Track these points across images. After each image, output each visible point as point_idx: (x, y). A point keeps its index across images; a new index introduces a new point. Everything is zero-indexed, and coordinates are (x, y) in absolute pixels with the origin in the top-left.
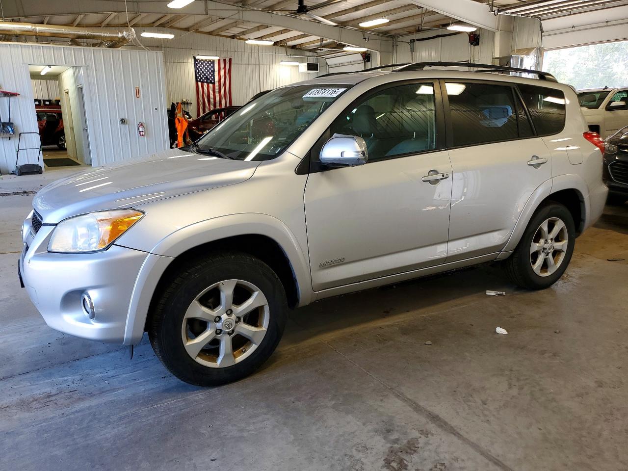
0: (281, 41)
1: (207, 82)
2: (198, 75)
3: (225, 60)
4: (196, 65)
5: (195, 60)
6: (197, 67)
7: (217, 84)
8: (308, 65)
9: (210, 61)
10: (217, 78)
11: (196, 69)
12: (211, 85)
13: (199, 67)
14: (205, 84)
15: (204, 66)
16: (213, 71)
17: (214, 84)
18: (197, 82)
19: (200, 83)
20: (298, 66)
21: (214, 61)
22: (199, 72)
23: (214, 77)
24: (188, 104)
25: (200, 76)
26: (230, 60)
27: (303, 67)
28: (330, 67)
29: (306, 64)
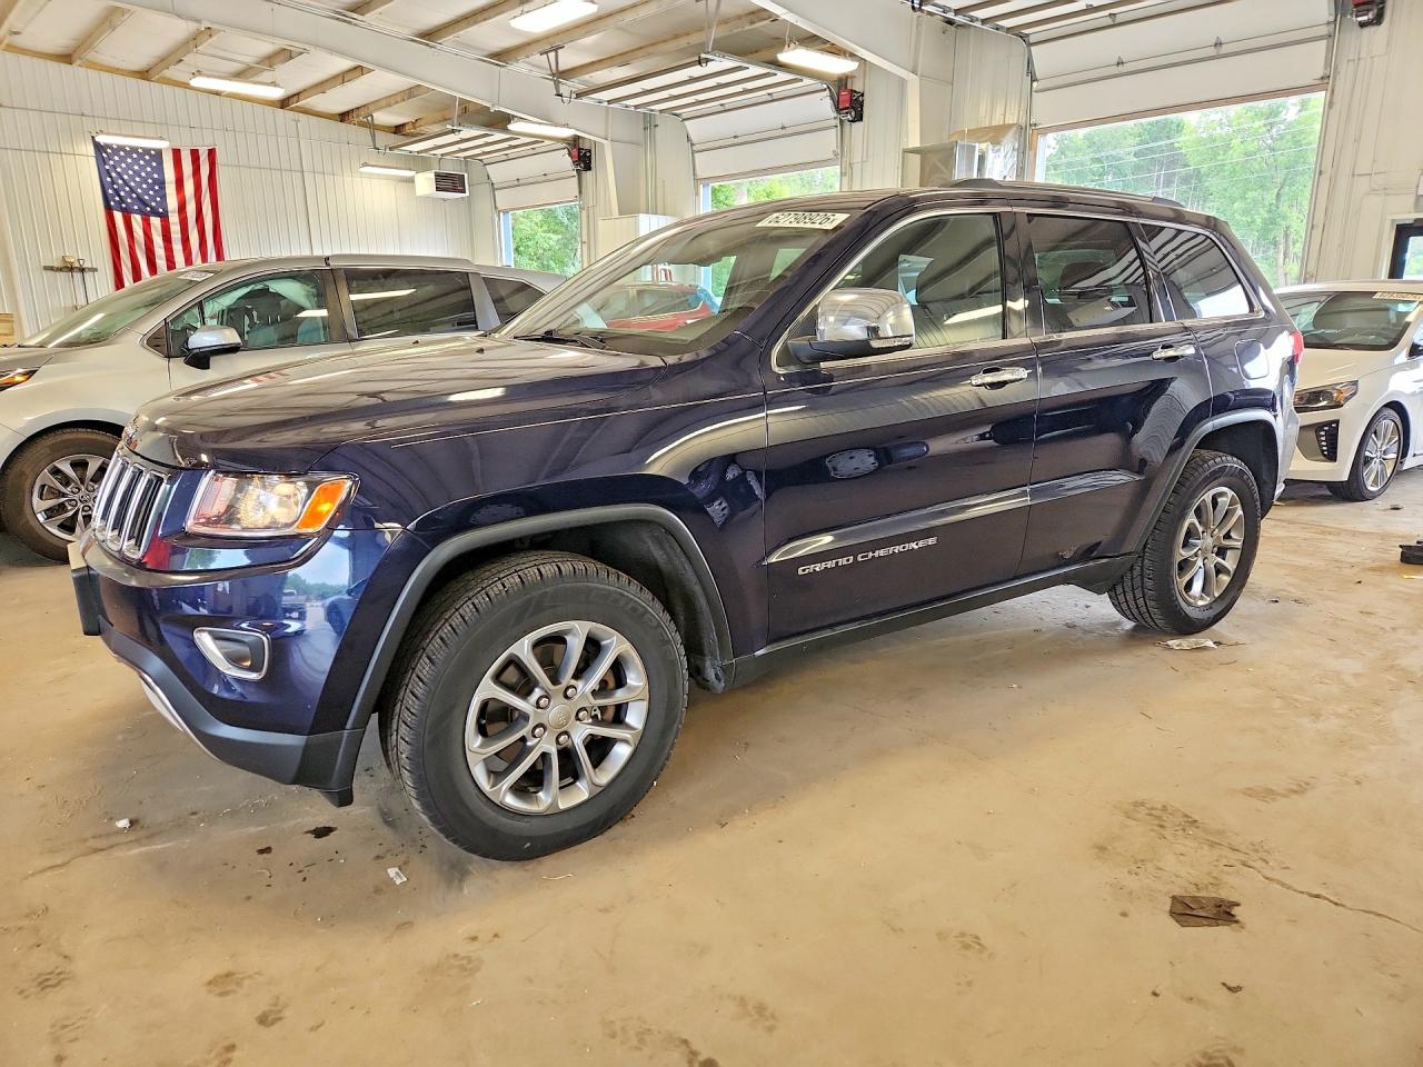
0: (358, 108)
1: (140, 212)
2: (110, 191)
3: (195, 154)
4: (101, 162)
5: (99, 148)
6: (107, 167)
7: (174, 219)
8: (437, 175)
9: (147, 151)
10: (172, 202)
11: (103, 174)
12: (155, 221)
13: (114, 167)
14: (137, 220)
15: (129, 167)
16: (162, 183)
17: (164, 217)
18: (109, 210)
19: (118, 216)
20: (411, 180)
21: (159, 154)
22: (113, 183)
23: (164, 197)
24: (82, 270)
25: (117, 192)
26: (212, 153)
27: (425, 183)
28: (496, 186)
29: (432, 176)
